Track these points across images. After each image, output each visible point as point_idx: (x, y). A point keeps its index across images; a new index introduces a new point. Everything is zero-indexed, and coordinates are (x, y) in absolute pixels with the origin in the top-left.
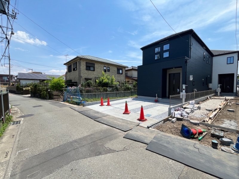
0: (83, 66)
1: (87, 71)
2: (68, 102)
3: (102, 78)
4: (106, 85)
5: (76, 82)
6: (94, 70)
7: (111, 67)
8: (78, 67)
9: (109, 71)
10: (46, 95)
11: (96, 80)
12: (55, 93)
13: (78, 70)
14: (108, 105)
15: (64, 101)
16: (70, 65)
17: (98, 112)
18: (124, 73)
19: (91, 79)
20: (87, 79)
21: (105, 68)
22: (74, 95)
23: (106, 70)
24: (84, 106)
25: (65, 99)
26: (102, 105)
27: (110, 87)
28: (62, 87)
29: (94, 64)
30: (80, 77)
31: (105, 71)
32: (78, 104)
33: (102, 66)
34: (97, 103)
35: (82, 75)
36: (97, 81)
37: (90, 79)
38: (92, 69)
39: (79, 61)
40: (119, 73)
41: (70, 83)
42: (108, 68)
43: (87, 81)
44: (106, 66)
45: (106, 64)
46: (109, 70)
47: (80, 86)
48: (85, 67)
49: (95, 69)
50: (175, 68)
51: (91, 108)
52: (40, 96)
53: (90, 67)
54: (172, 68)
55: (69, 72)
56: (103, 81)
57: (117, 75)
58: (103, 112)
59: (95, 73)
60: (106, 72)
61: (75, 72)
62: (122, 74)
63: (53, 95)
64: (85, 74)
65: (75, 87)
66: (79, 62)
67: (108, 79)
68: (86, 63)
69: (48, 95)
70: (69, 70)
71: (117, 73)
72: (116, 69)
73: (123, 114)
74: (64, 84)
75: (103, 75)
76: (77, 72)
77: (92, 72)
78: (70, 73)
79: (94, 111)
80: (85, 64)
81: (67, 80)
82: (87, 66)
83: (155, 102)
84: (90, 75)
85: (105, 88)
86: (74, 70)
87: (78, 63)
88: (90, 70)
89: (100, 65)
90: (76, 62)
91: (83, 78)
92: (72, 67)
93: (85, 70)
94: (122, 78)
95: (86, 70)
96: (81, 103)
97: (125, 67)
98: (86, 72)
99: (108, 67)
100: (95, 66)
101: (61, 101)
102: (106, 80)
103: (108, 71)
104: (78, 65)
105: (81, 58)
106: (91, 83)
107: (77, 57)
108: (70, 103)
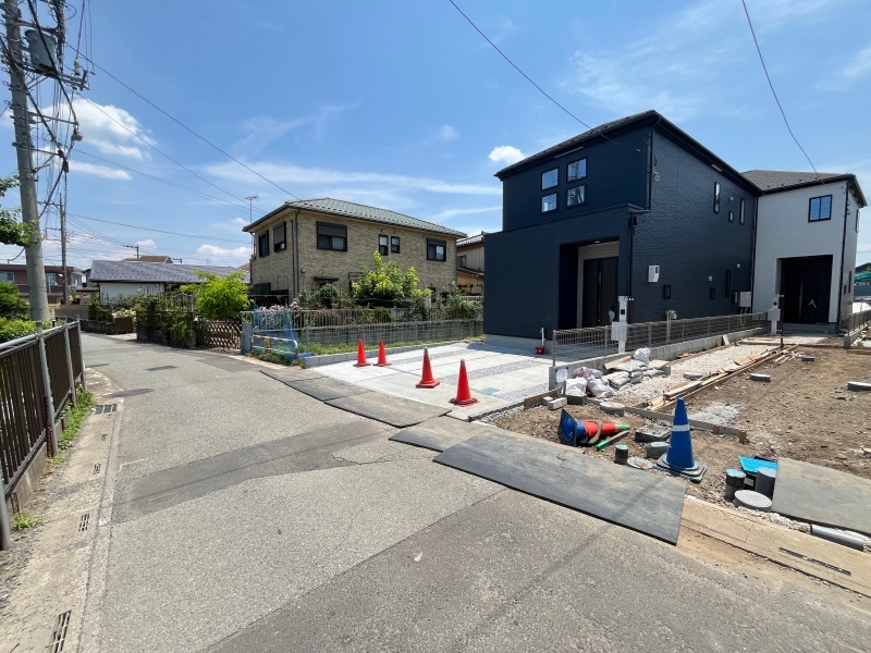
0: (307, 236)
1: (321, 252)
2: (256, 354)
3: (374, 275)
4: (385, 299)
5: (285, 292)
6: (345, 249)
7: (404, 237)
8: (289, 239)
9: (397, 250)
10: (187, 334)
11: (350, 284)
12: (216, 326)
13: (289, 252)
14: (382, 362)
15: (242, 353)
16: (263, 231)
17: (342, 384)
18: (451, 257)
19: (336, 280)
20: (320, 281)
21: (383, 241)
22: (278, 334)
23: (386, 248)
24: (303, 367)
25: (248, 347)
26: (361, 363)
27: (399, 306)
28: (238, 307)
29: (345, 228)
30: (298, 272)
31: (382, 249)
32: (285, 361)
33: (374, 233)
34: (346, 359)
35: (304, 266)
36: (354, 285)
37: (332, 280)
38: (337, 243)
39: (293, 217)
40: (431, 257)
41: (265, 294)
42: (395, 242)
43: (321, 285)
44: (385, 232)
45: (386, 228)
46: (398, 247)
47: (294, 303)
48: (314, 239)
49: (349, 245)
50: (602, 241)
51: (326, 374)
52: (168, 339)
53: (330, 238)
54: (592, 242)
55: (261, 255)
56: (374, 286)
57: (425, 265)
58: (359, 384)
59: (348, 257)
60: (386, 254)
61: (280, 255)
62: (444, 259)
63: (210, 334)
64: (315, 262)
65: (280, 308)
66: (292, 221)
67: (394, 279)
68: (318, 224)
69: (192, 333)
70: (262, 248)
71: (425, 257)
72: (422, 245)
73: (418, 386)
74: (244, 297)
75: (376, 266)
76: (285, 258)
77: (339, 254)
78: (265, 259)
79: (333, 379)
80: (314, 228)
81: (256, 282)
82: (319, 236)
83: (538, 353)
84: (333, 264)
85: (381, 309)
86: (277, 248)
87: (289, 225)
88: (331, 249)
89: (364, 230)
90: (285, 223)
91: (307, 275)
92: (271, 237)
93: (315, 250)
94: (445, 275)
95: (318, 248)
96: (296, 358)
97: (455, 237)
98: (318, 254)
99: (392, 235)
100: (349, 233)
101: (236, 354)
102: (385, 284)
103: (393, 251)
104: (289, 231)
105: (299, 208)
106: (335, 294)
107: (287, 206)
108: (262, 359)
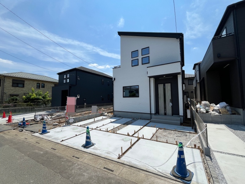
0: (8, 83)
3: (31, 94)
7: (46, 84)
13: (1, 87)
19: (19, 95)
21: (38, 85)
30: (3, 93)
33: (35, 83)
35: (6, 91)
36: (24, 97)
38: (20, 85)
43: (12, 97)
45: (40, 81)
48: (11, 84)
49: (25, 86)
56: (31, 97)
59: (24, 89)
60: (39, 88)
64: (11, 90)
67: (40, 95)
68: (13, 80)
72: (53, 85)
77: (21, 88)
80: (11, 81)
82: (13, 83)
84: (18, 91)
87: (2, 80)
88: (18, 87)
89: (31, 82)
91: (7, 94)
93: (11, 87)
100: (25, 82)
103: (42, 87)
105: (6, 76)
